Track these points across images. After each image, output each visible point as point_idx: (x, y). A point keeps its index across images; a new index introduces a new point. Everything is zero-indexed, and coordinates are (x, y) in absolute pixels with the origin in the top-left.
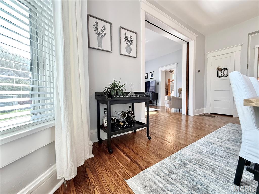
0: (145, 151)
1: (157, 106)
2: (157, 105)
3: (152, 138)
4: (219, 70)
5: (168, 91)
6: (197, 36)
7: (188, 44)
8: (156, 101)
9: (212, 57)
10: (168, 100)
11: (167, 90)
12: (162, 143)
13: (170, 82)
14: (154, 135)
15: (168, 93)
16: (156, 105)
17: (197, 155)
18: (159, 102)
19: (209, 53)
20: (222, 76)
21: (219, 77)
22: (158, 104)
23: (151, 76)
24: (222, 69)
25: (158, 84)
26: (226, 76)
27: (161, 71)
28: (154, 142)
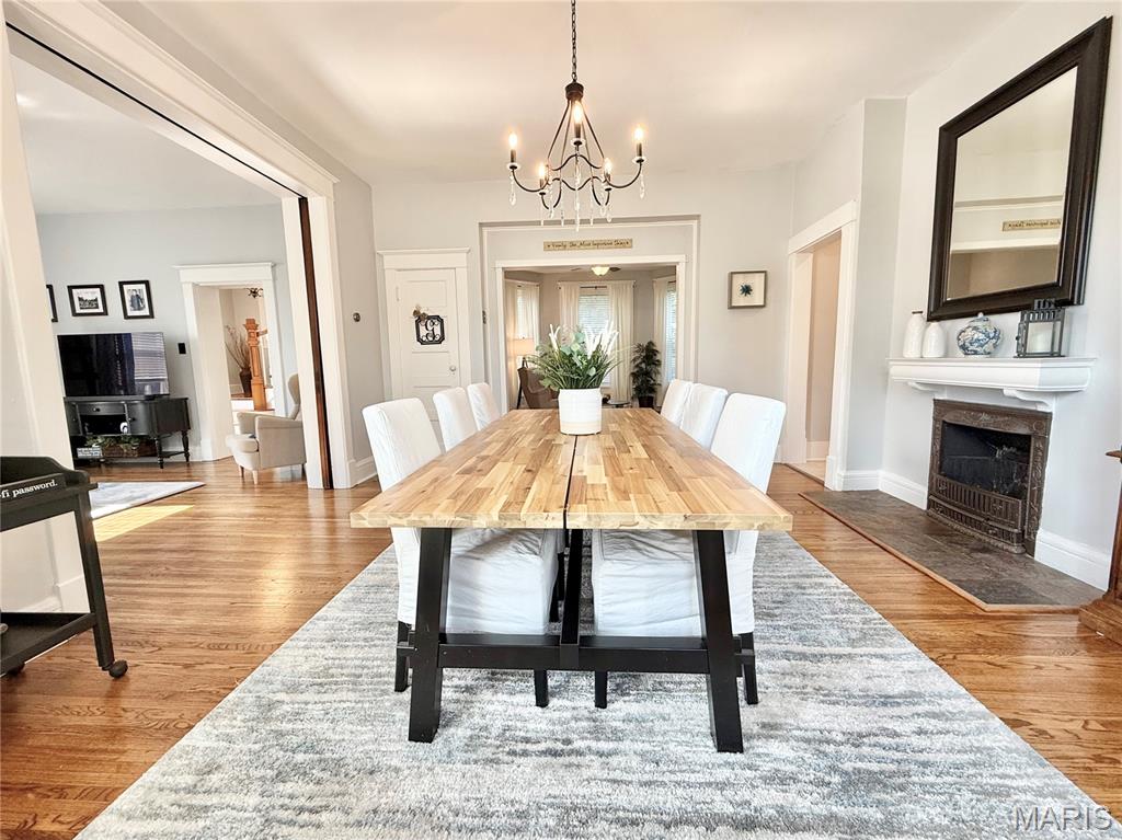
0: (84, 746)
1: (188, 463)
2: (187, 456)
3: (136, 662)
4: (420, 318)
5: (250, 377)
6: (336, 180)
7: (303, 202)
8: (178, 436)
9: (399, 270)
10: (244, 432)
11: (249, 369)
12: (186, 666)
13: (258, 334)
14: (151, 639)
15: (253, 387)
16: (182, 458)
17: (322, 652)
18: (198, 443)
19: (387, 254)
20: (431, 339)
21: (422, 343)
22: (197, 453)
23: (128, 304)
24: (429, 318)
25: (182, 348)
26: (440, 342)
27: (195, 285)
28: (146, 677)
